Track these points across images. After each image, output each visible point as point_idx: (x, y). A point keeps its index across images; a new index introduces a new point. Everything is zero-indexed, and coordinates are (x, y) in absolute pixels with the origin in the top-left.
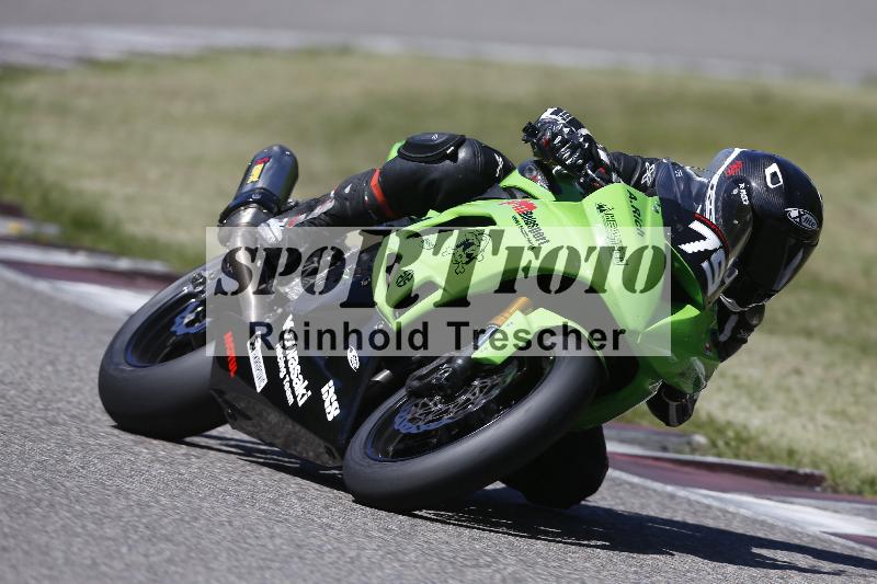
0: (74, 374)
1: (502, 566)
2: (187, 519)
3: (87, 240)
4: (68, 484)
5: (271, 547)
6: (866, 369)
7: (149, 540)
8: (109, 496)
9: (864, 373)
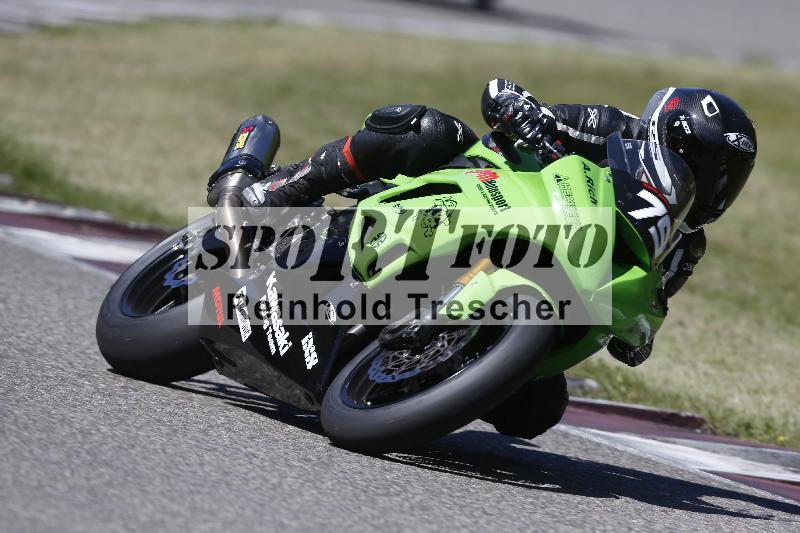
0: (23, 312)
1: (410, 495)
2: (125, 446)
3: (36, 189)
4: (17, 412)
5: (201, 473)
6: (743, 322)
7: (91, 464)
8: (54, 423)
9: (742, 326)
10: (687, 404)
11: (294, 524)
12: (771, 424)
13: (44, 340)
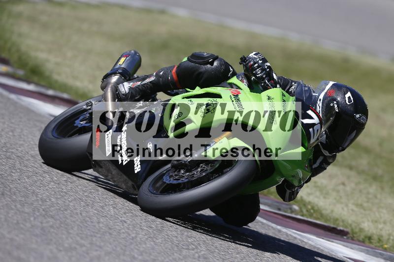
0: (21, 138)
1: (199, 251)
2: (62, 209)
3: (36, 79)
4: (11, 186)
5: (98, 227)
6: (374, 187)
7: (44, 216)
8: (29, 194)
9: (373, 189)
10: (341, 224)
11: (140, 257)
12: (381, 238)
13: (30, 153)
